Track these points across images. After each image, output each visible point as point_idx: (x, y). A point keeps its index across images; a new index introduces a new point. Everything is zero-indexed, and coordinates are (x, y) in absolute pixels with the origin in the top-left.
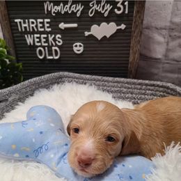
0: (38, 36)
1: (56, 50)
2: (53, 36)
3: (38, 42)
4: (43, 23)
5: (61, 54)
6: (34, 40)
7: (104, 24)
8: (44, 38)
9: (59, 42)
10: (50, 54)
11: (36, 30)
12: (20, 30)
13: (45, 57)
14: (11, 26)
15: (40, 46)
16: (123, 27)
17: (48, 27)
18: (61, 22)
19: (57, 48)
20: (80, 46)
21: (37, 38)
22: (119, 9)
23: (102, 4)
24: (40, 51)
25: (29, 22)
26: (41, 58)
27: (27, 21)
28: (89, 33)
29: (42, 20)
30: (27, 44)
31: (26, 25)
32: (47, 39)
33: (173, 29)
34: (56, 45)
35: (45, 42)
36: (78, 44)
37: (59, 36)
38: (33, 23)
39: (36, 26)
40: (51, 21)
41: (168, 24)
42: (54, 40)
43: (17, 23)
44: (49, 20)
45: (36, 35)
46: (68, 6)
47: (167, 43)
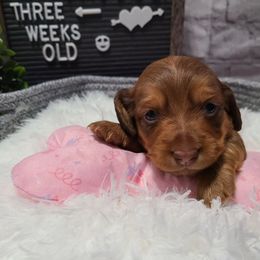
0: (45, 26)
1: (71, 48)
2: (67, 27)
3: (45, 36)
4: (52, 8)
5: (79, 53)
6: (39, 34)
7: (136, 9)
8: (54, 30)
9: (76, 35)
10: (63, 54)
11: (42, 18)
12: (18, 18)
13: (56, 58)
14: (4, 13)
15: (48, 42)
16: (160, 12)
17: (60, 14)
18: (78, 7)
19: (72, 45)
20: (105, 40)
21: (44, 30)
24: (48, 50)
25: (31, 7)
26: (50, 59)
27: (28, 5)
28: (118, 22)
29: (50, 4)
30: (28, 39)
31: (28, 11)
32: (58, 31)
33: (215, 19)
34: (72, 40)
35: (55, 36)
36: (103, 37)
37: (75, 26)
38: (37, 8)
39: (43, 13)
40: (64, 6)
41: (210, 12)
43: (13, 8)
44: (61, 4)
45: (42, 27)
47: (211, 37)
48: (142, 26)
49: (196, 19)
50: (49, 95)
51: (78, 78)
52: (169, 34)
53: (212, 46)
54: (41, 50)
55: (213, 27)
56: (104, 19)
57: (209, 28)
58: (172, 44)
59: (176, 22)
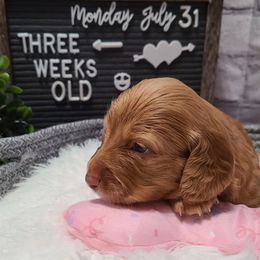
0: (57, 61)
1: (85, 87)
2: (82, 62)
3: (55, 72)
4: (66, 40)
5: (93, 92)
6: (49, 70)
7: (163, 43)
8: (67, 65)
9: (92, 72)
10: (75, 93)
11: (54, 51)
12: (25, 50)
13: (66, 98)
14: (11, 44)
15: (58, 79)
17: (74, 47)
18: (96, 39)
19: (87, 82)
20: (126, 78)
21: (55, 65)
22: (185, 20)
23: (162, 12)
24: (58, 87)
25: (42, 38)
26: (59, 99)
27: (39, 36)
28: (141, 57)
29: (64, 36)
30: (36, 75)
31: (38, 43)
32: (71, 67)
33: (253, 56)
34: (87, 77)
35: (67, 72)
36: (123, 75)
37: (91, 61)
38: (49, 39)
39: (55, 45)
40: (80, 38)
41: (246, 49)
42: (84, 68)
43: (21, 39)
44: (76, 36)
45: (52, 61)
46: (110, 13)
47: (246, 77)
48: (169, 62)
49: (230, 56)
50: (59, 141)
51: (92, 122)
52: (201, 72)
53: (247, 88)
54: (50, 87)
55: (249, 66)
56: (125, 53)
57: (245, 67)
58: (203, 85)
59: (209, 59)
